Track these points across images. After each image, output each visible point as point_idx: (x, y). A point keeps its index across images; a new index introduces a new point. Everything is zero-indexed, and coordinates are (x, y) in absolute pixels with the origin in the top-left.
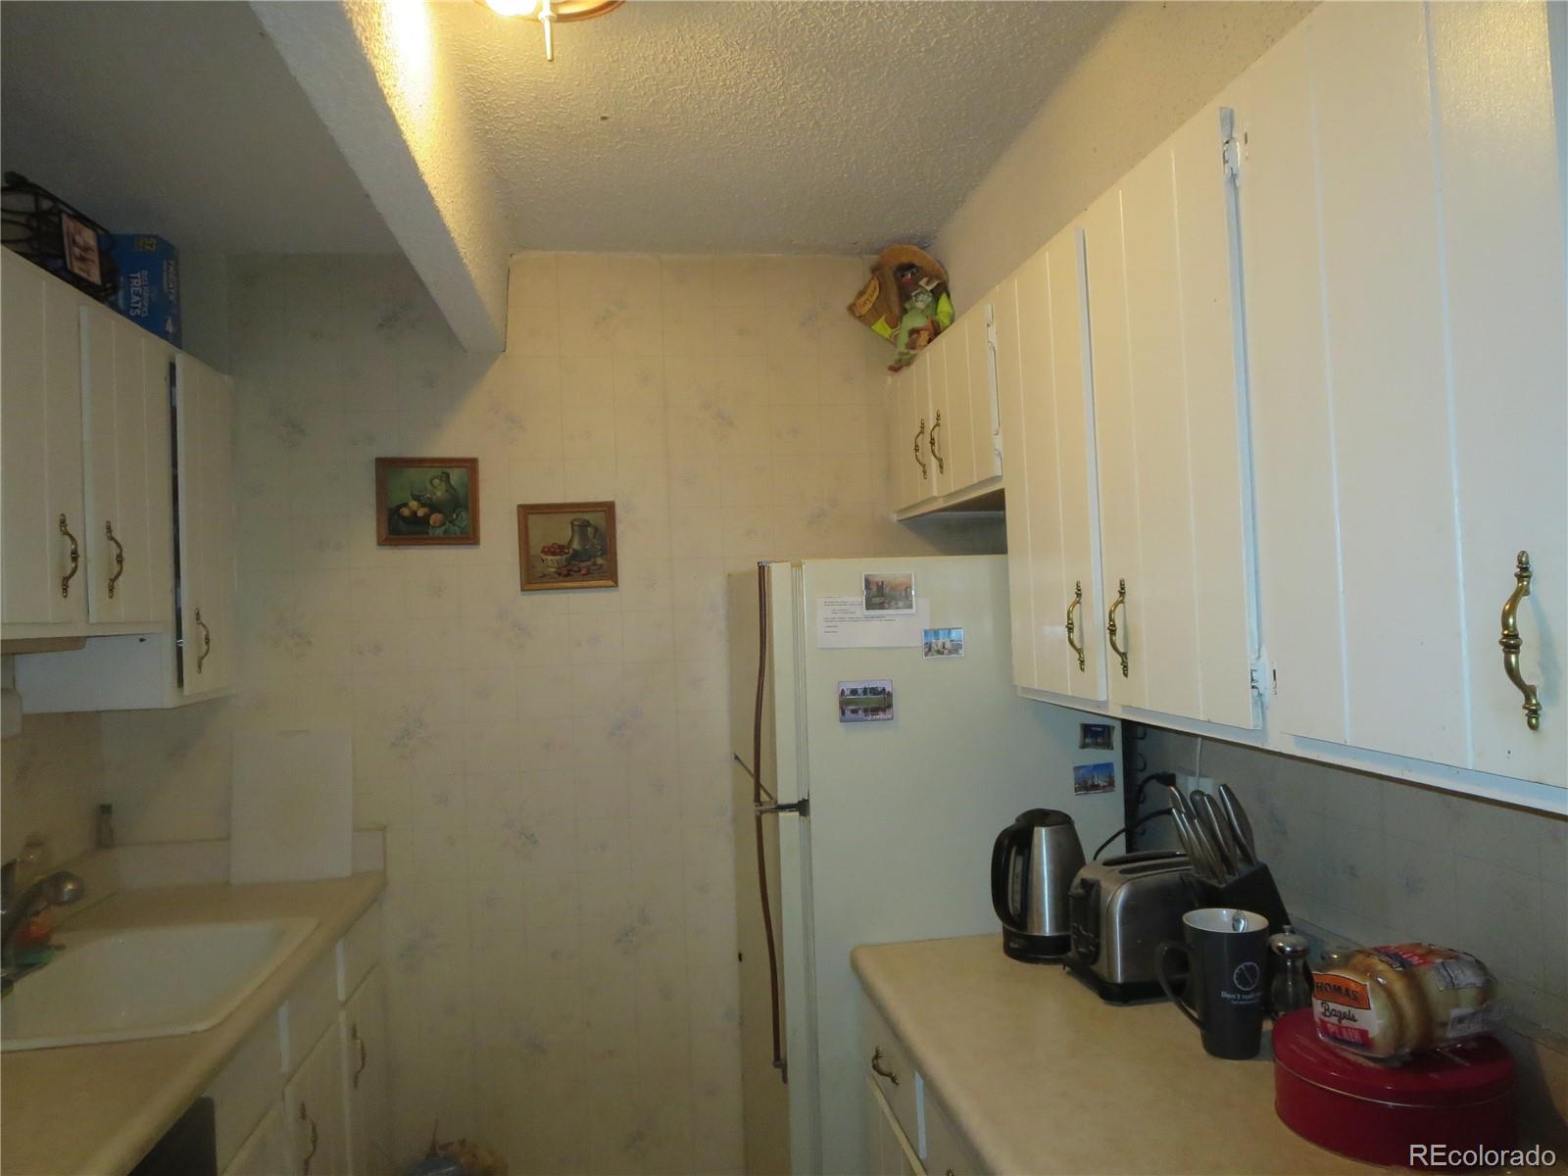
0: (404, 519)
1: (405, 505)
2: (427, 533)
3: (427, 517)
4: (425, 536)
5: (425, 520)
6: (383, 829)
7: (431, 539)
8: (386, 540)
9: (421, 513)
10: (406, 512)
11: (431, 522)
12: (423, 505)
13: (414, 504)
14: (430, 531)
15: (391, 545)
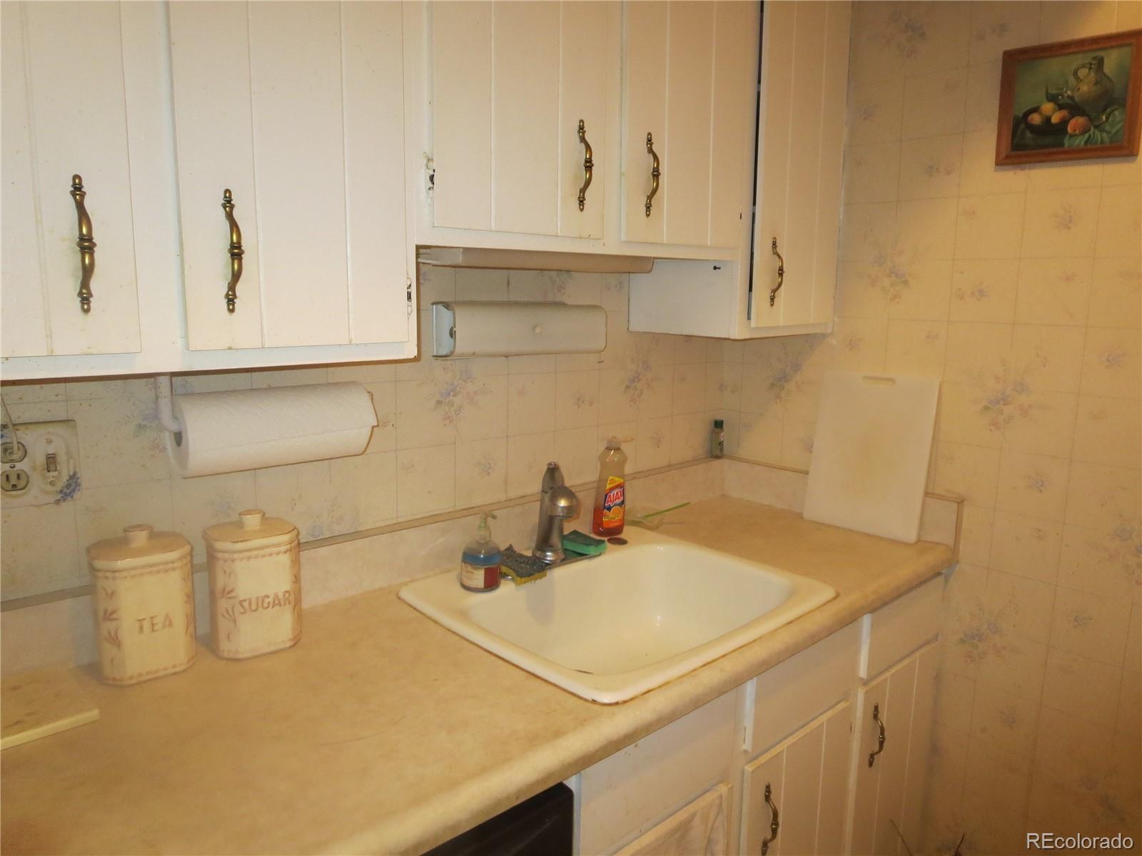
0: (1031, 128)
1: (1035, 110)
2: (1062, 145)
3: (1064, 123)
4: (1061, 149)
5: (1061, 128)
6: (960, 502)
7: (1065, 152)
8: (1007, 157)
9: (1055, 119)
10: (1036, 119)
11: (1069, 130)
12: (1061, 107)
13: (1048, 107)
14: (1067, 142)
15: (1013, 164)
